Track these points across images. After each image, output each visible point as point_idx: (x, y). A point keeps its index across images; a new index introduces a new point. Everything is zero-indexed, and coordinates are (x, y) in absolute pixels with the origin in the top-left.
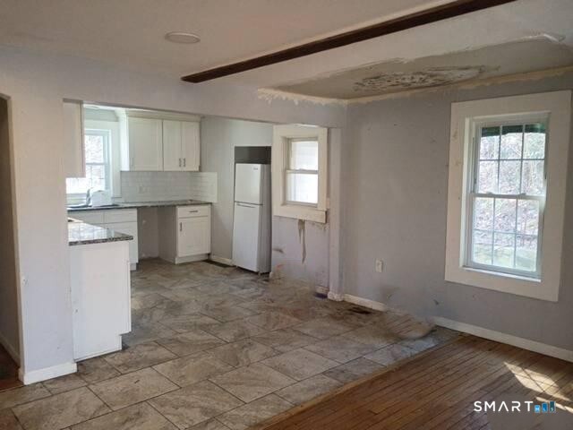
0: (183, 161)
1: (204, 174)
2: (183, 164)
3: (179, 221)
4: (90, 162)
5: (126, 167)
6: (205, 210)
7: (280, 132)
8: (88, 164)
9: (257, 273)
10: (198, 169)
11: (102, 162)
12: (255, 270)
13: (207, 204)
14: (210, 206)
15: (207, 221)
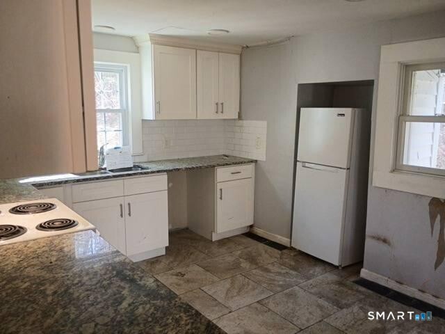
0: (220, 106)
1: (245, 123)
2: (220, 110)
3: (219, 186)
4: (103, 107)
5: (149, 114)
6: (248, 170)
7: (392, 55)
8: (101, 111)
9: (337, 267)
10: (237, 117)
11: (118, 107)
12: (336, 263)
13: (252, 161)
14: (254, 164)
15: (250, 184)
